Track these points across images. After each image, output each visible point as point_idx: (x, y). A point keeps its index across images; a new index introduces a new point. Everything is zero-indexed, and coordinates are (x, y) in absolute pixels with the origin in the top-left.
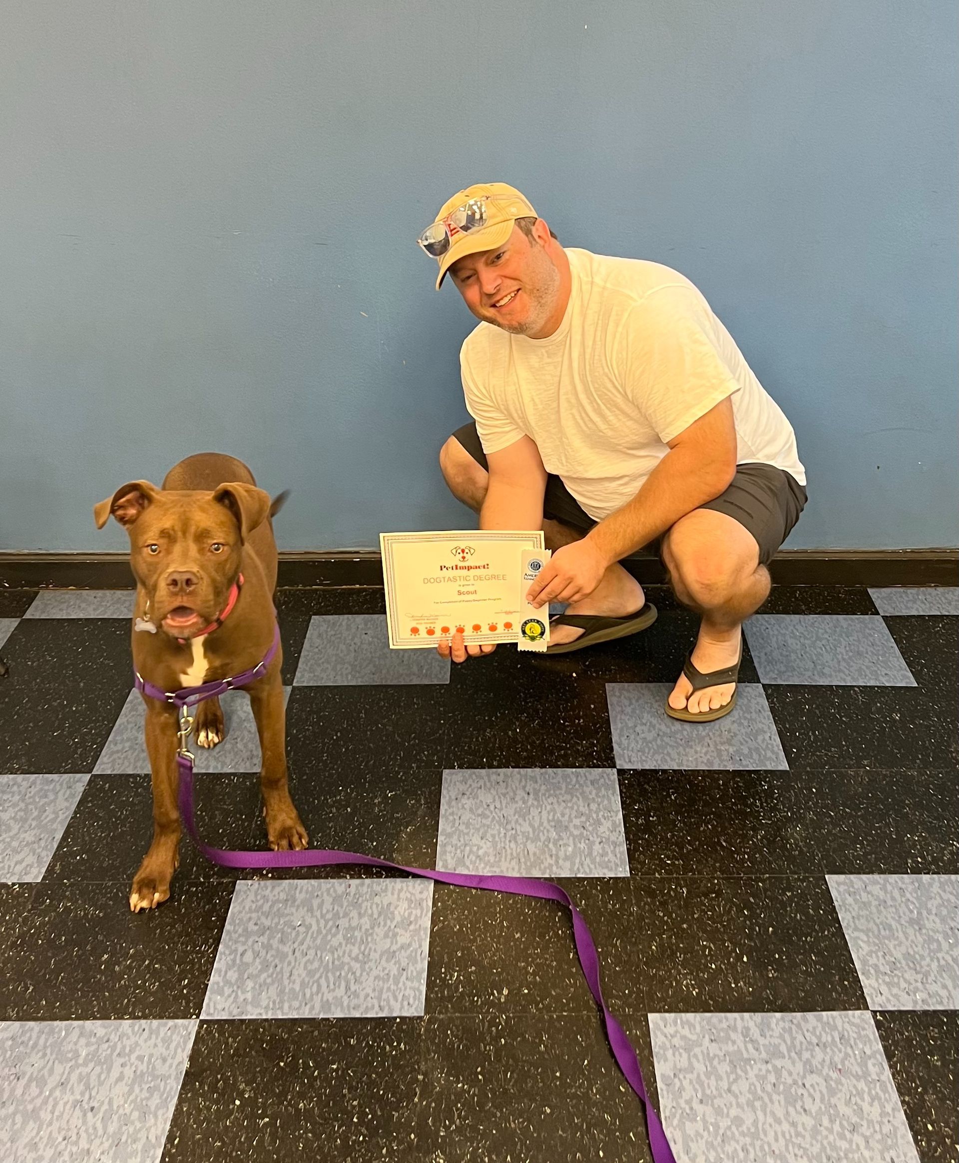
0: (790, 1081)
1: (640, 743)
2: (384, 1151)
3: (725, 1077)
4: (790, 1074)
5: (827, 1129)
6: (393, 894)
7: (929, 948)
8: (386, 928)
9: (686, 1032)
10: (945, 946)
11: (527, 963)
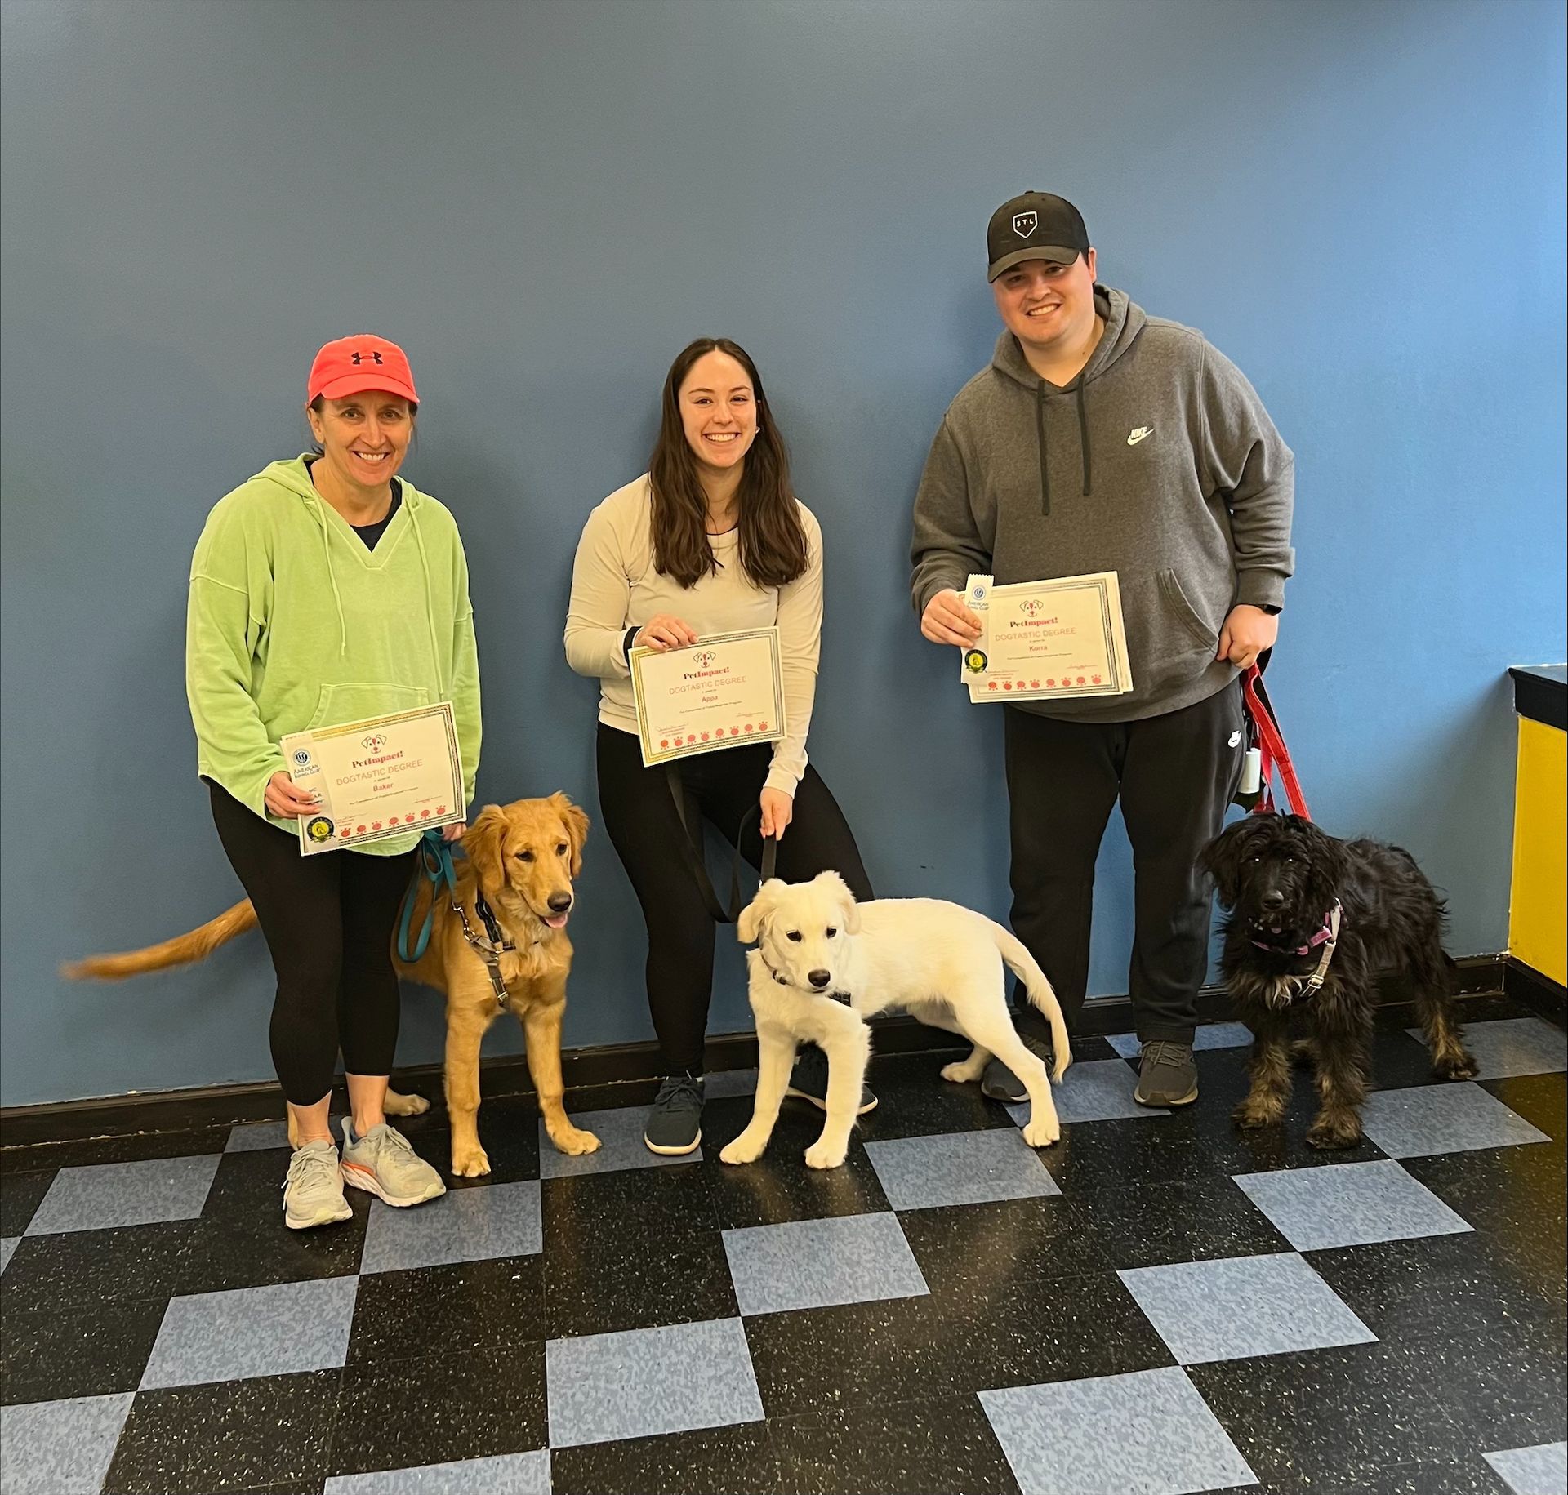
0: (1119, 1425)
4: (1118, 1420)
5: (1160, 1453)
11: (851, 1368)
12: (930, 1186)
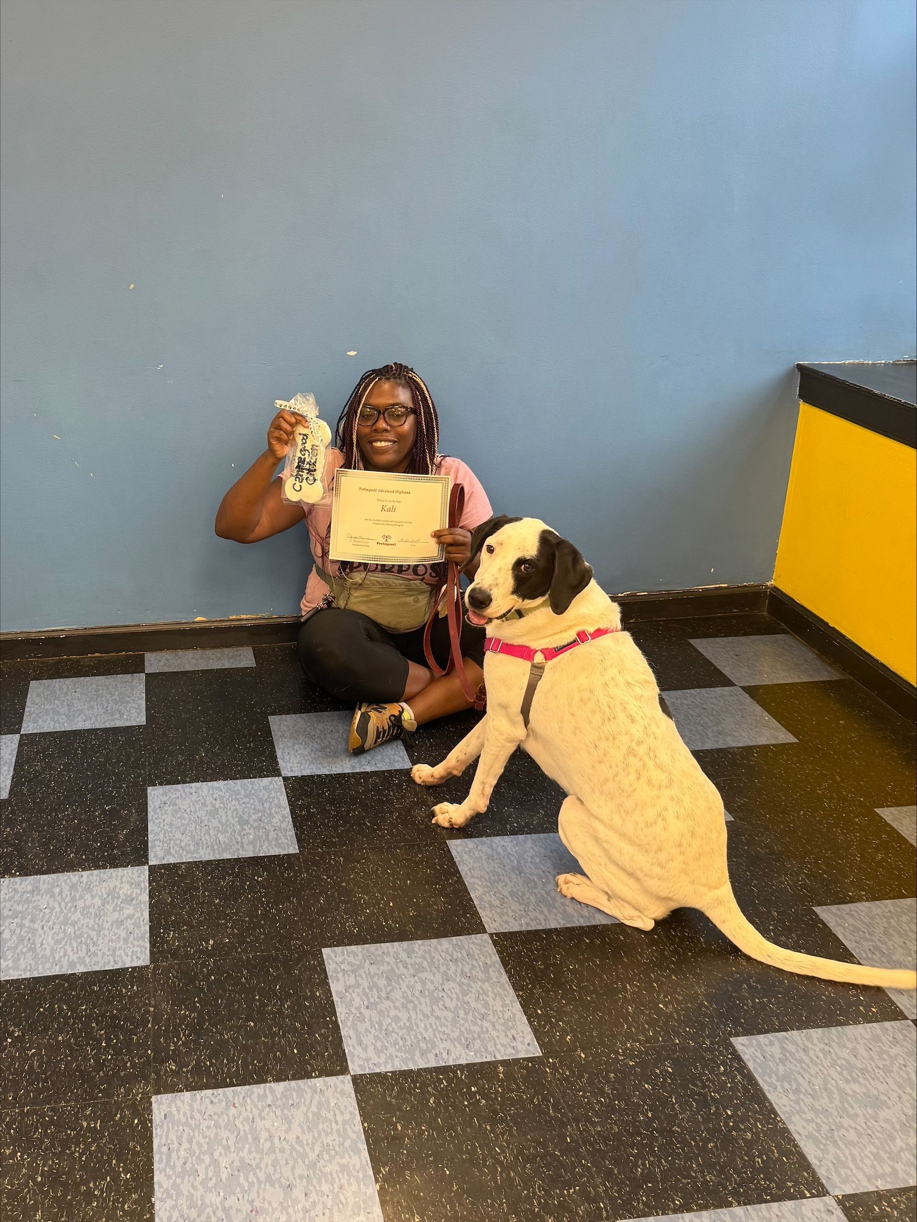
0: (432, 988)
1: (299, 756)
2: (128, 1064)
3: (383, 989)
4: (432, 982)
5: (463, 1019)
6: (117, 879)
7: (528, 887)
8: (113, 905)
9: (351, 959)
10: (540, 884)
11: (226, 920)
12: (313, 755)
